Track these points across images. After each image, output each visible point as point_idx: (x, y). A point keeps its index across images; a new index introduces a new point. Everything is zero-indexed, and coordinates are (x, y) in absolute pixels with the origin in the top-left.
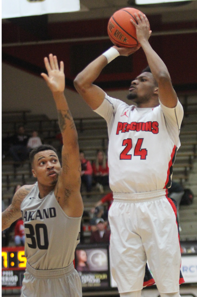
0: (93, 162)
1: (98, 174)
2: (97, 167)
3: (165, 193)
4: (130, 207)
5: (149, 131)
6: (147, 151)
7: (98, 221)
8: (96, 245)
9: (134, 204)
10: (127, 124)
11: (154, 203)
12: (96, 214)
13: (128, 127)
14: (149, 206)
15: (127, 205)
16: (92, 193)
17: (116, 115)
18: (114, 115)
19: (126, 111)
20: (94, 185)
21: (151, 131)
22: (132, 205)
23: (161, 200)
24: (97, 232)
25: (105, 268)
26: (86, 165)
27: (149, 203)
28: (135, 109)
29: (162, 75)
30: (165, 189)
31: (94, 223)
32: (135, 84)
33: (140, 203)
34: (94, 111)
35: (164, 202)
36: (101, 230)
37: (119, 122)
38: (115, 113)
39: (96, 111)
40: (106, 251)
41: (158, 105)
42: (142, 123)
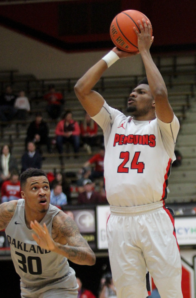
0: (81, 123)
1: (86, 135)
2: (85, 127)
3: (163, 205)
4: (128, 220)
5: (146, 144)
6: (144, 164)
7: (86, 182)
8: (84, 207)
9: (133, 218)
10: (124, 136)
11: (152, 215)
12: (83, 174)
13: (125, 140)
14: (146, 219)
15: (125, 218)
16: (80, 154)
17: (113, 126)
18: (111, 126)
19: (123, 122)
20: (82, 145)
21: (148, 144)
22: (130, 218)
23: (159, 212)
24: (85, 193)
25: (92, 230)
26: (74, 126)
27: (147, 216)
28: (132, 121)
29: (159, 92)
30: (162, 201)
31: (82, 185)
32: (133, 96)
33: (138, 216)
34: (92, 118)
35: (161, 214)
36: (89, 191)
37: (116, 134)
38: (113, 124)
39: (94, 118)
40: (93, 212)
41: (154, 118)
42: (139, 136)
